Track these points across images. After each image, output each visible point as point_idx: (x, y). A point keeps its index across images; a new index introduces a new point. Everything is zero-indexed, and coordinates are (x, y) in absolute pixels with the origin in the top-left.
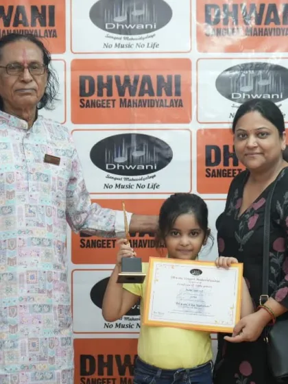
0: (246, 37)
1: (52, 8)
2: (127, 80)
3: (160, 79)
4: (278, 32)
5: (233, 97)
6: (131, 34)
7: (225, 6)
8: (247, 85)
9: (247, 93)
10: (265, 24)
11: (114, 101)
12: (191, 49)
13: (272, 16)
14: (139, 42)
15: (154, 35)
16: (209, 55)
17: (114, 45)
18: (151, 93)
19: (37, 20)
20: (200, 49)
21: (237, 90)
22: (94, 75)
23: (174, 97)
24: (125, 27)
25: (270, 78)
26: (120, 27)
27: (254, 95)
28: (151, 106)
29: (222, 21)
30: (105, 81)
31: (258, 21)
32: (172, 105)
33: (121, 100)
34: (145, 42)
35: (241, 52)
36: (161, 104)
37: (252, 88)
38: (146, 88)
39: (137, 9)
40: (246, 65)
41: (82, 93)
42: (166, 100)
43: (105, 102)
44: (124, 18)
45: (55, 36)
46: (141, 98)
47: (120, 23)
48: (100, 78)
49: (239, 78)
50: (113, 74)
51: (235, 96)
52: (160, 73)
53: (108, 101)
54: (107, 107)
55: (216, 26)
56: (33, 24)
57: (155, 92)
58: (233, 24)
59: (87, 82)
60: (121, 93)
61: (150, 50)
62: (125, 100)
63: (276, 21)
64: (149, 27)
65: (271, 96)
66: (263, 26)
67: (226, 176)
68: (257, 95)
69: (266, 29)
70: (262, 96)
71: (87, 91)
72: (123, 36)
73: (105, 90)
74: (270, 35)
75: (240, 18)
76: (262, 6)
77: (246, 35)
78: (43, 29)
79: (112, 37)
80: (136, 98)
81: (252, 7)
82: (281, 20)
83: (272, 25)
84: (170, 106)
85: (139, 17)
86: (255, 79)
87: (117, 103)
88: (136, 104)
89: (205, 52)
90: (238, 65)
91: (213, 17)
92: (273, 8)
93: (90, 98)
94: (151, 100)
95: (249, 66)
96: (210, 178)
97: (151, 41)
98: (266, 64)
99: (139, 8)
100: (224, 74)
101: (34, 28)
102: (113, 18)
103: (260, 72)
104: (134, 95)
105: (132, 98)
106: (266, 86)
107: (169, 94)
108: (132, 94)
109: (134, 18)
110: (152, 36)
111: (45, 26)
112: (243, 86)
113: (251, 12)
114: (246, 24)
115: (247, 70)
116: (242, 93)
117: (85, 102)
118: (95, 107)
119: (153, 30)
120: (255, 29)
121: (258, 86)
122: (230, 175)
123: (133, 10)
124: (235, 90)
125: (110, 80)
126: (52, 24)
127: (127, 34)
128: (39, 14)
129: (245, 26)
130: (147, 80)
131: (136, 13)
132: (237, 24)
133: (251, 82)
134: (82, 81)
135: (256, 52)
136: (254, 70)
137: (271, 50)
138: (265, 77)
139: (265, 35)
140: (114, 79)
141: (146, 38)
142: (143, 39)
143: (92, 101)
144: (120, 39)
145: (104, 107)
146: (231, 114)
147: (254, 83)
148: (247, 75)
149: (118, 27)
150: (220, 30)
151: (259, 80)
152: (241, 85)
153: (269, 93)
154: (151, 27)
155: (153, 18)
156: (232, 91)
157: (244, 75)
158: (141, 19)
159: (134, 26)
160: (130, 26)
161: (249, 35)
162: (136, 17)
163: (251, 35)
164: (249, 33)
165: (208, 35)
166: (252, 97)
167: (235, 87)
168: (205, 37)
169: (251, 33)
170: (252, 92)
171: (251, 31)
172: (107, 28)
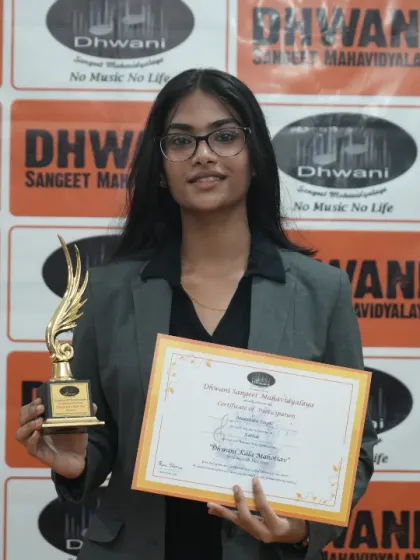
0: (326, 67)
2: (111, 137)
4: (382, 60)
5: (300, 174)
6: (119, 57)
7: (288, 11)
8: (325, 152)
9: (324, 167)
10: (360, 45)
11: (86, 176)
13: (372, 32)
14: (133, 71)
15: (162, 60)
16: (259, 97)
17: (89, 76)
21: (308, 161)
22: (53, 128)
24: (109, 44)
25: (367, 141)
26: (101, 44)
27: (338, 172)
29: (282, 40)
30: (72, 140)
31: (348, 40)
33: (100, 174)
34: (146, 71)
35: (316, 93)
37: (335, 159)
39: (132, 13)
40: (324, 117)
41: (31, 161)
43: (71, 177)
44: (107, 29)
47: (100, 37)
48: (63, 135)
50: (87, 127)
51: (304, 172)
53: (76, 175)
54: (75, 186)
55: (273, 47)
58: (302, 44)
59: (39, 142)
60: (101, 162)
61: (155, 86)
62: (107, 174)
63: (379, 40)
64: (153, 45)
65: (368, 174)
66: (355, 49)
68: (342, 172)
69: (361, 55)
70: (352, 174)
71: (39, 157)
72: (105, 61)
73: (71, 157)
74: (369, 64)
75: (316, 34)
76: (355, 13)
77: (326, 63)
79: (86, 62)
81: (338, 12)
82: (388, 38)
83: (371, 48)
85: (135, 27)
86: (341, 141)
87: (93, 180)
91: (267, 31)
92: (375, 17)
93: (44, 170)
97: (155, 70)
98: (359, 116)
99: (136, 10)
100: (286, 132)
102: (89, 27)
103: (350, 130)
104: (123, 166)
105: (119, 172)
106: (359, 156)
108: (119, 164)
109: (127, 29)
110: (158, 62)
112: (318, 154)
113: (335, 23)
114: (327, 44)
115: (327, 125)
117: (35, 178)
118: (52, 186)
119: (160, 51)
120: (342, 54)
121: (346, 155)
123: (124, 15)
124: (304, 162)
125: (80, 136)
127: (112, 57)
129: (324, 48)
131: (129, 19)
132: (309, 44)
133: (332, 147)
134: (31, 138)
135: (341, 94)
137: (370, 92)
138: (358, 140)
139: (358, 65)
140: (87, 137)
141: (147, 64)
142: (142, 66)
143: (47, 175)
144: (100, 65)
145: (69, 186)
146: (296, 204)
147: (339, 149)
148: (326, 136)
149: (96, 44)
150: (280, 53)
151: (346, 145)
152: (315, 153)
153: (364, 168)
154: (157, 45)
155: (159, 29)
156: (298, 163)
157: (321, 135)
158: (138, 30)
159: (126, 42)
160: (119, 42)
161: (330, 64)
162: (130, 26)
163: (335, 64)
164: (332, 61)
165: (257, 62)
166: (333, 177)
167: (304, 155)
168: (253, 65)
169: (335, 60)
170: (335, 166)
171: (335, 57)
172: (76, 45)
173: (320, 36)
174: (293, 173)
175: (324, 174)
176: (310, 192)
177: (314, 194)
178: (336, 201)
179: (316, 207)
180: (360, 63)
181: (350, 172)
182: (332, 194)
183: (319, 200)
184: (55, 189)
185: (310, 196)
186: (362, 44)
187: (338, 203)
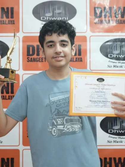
1: (12, 9)
5: (109, 57)
8: (116, 50)
9: (116, 54)
12: (87, 31)
19: (4, 16)
21: (112, 53)
24: (51, 19)
26: (49, 19)
29: (103, 16)
35: (114, 32)
37: (119, 52)
39: (58, 9)
44: (51, 14)
45: (14, 23)
47: (49, 17)
49: (112, 46)
55: (100, 19)
56: (2, 17)
58: (109, 17)
59: (31, 48)
64: (64, 19)
68: (122, 56)
78: (7, 20)
81: (119, 8)
84: (76, 61)
85: (59, 13)
86: (121, 47)
91: (98, 14)
95: (118, 40)
99: (59, 9)
100: (104, 44)
101: (3, 19)
102: (45, 14)
103: (124, 43)
111: (9, 18)
112: (114, 51)
113: (119, 11)
115: (117, 42)
116: (114, 54)
121: (123, 50)
123: (55, 10)
124: (110, 53)
126: (12, 17)
128: (5, 12)
131: (57, 11)
136: (120, 42)
146: (108, 66)
147: (121, 49)
148: (117, 45)
149: (47, 19)
150: (102, 20)
151: (123, 47)
154: (66, 19)
155: (66, 14)
156: (108, 53)
157: (115, 45)
158: (60, 14)
159: (56, 18)
160: (54, 18)
161: (118, 23)
162: (57, 13)
163: (119, 24)
164: (118, 22)
165: (95, 23)
166: (119, 57)
167: (110, 51)
168: (94, 24)
169: (119, 22)
170: (119, 54)
171: (119, 21)
172: (41, 19)
173: (114, 15)
174: (107, 56)
175: (116, 56)
176: (112, 62)
177: (113, 62)
178: (120, 64)
179: (114, 66)
181: (124, 56)
182: (119, 62)
183: (115, 64)
185: (112, 63)
187: (120, 65)
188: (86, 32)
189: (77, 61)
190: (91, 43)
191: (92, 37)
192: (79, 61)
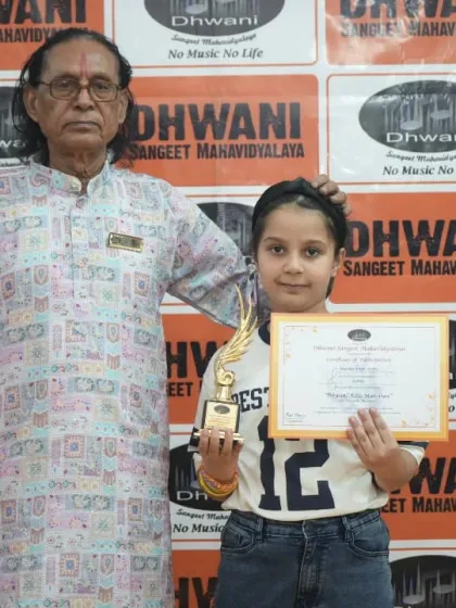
0: (411, 37)
2: (209, 111)
3: (265, 109)
5: (388, 140)
6: (214, 35)
8: (412, 118)
9: (411, 132)
10: (443, 15)
11: (187, 147)
12: (317, 59)
13: (453, 3)
14: (228, 47)
15: (254, 36)
16: (348, 68)
17: (186, 53)
18: (251, 135)
19: (56, 12)
20: (332, 59)
21: (397, 127)
22: (154, 104)
23: (289, 140)
24: (204, 22)
25: (451, 107)
26: (197, 23)
27: (424, 137)
28: (251, 156)
29: (368, 12)
30: (172, 113)
31: (430, 12)
32: (285, 154)
33: (199, 146)
34: (240, 47)
35: (402, 63)
36: (268, 153)
37: (421, 125)
38: (242, 124)
40: (410, 85)
42: (275, 146)
43: (173, 149)
44: (203, 8)
46: (234, 142)
47: (196, 16)
48: (164, 109)
49: (399, 107)
50: (185, 101)
51: (392, 138)
52: (265, 100)
53: (177, 147)
54: (176, 157)
55: (359, 21)
56: (50, 19)
57: (257, 131)
58: (388, 16)
59: (142, 116)
60: (200, 135)
61: (249, 60)
62: (206, 145)
64: (245, 22)
65: (453, 138)
66: (438, 19)
67: (377, 274)
68: (428, 136)
69: (443, 24)
70: (438, 138)
71: (142, 130)
72: (201, 38)
73: (172, 130)
74: (451, 34)
75: (400, 6)
77: (411, 34)
78: (66, 27)
79: (182, 40)
80: (225, 142)
83: (453, 17)
84: (283, 155)
85: (229, 5)
86: (427, 109)
87: (193, 151)
88: (225, 152)
89: (341, 63)
90: (397, 86)
91: (354, 4)
93: (146, 143)
94: (251, 145)
95: (416, 87)
96: (352, 276)
97: (249, 45)
98: (444, 83)
100: (372, 102)
101: (51, 26)
102: (185, 6)
103: (435, 97)
104: (221, 137)
105: (217, 143)
106: (444, 121)
107: (280, 134)
108: (218, 135)
109: (220, 8)
110: (251, 38)
111: (70, 21)
112: (405, 121)
114: (411, 16)
115: (413, 93)
116: (403, 132)
117: (138, 150)
118: (154, 157)
119: (253, 27)
120: (425, 24)
121: (432, 120)
122: (385, 271)
124: (392, 129)
125: (179, 110)
126: (81, 18)
127: (208, 35)
128: (60, 1)
129: (408, 20)
130: (243, 110)
132: (394, 15)
135: (426, 62)
136: (425, 94)
137: (452, 60)
138: (443, 106)
139: (442, 34)
140: (186, 110)
141: (240, 40)
142: (236, 42)
143: (150, 147)
144: (197, 42)
145: (171, 158)
146: (386, 168)
147: (425, 114)
148: (412, 103)
149: (192, 23)
150: (367, 25)
151: (432, 111)
152: (402, 120)
153: (449, 133)
154: (250, 22)
155: (251, 7)
156: (386, 129)
157: (407, 103)
158: (232, 8)
159: (221, 20)
160: (214, 20)
161: (415, 34)
162: (224, 5)
163: (419, 35)
164: (416, 31)
165: (344, 35)
166: (420, 141)
167: (392, 122)
168: (341, 38)
169: (419, 31)
170: (421, 131)
171: (419, 27)
172: (174, 23)
173: (403, 8)
174: (382, 140)
175: (411, 139)
176: (398, 157)
177: (402, 158)
178: (422, 165)
179: (405, 169)
180: (443, 33)
181: (436, 137)
182: (420, 158)
183: (407, 164)
184: (157, 160)
185: (399, 160)
186: (444, 14)
187: (425, 167)
188: (315, 63)
189: (288, 156)
190: (330, 97)
191: (333, 78)
192: (293, 156)
